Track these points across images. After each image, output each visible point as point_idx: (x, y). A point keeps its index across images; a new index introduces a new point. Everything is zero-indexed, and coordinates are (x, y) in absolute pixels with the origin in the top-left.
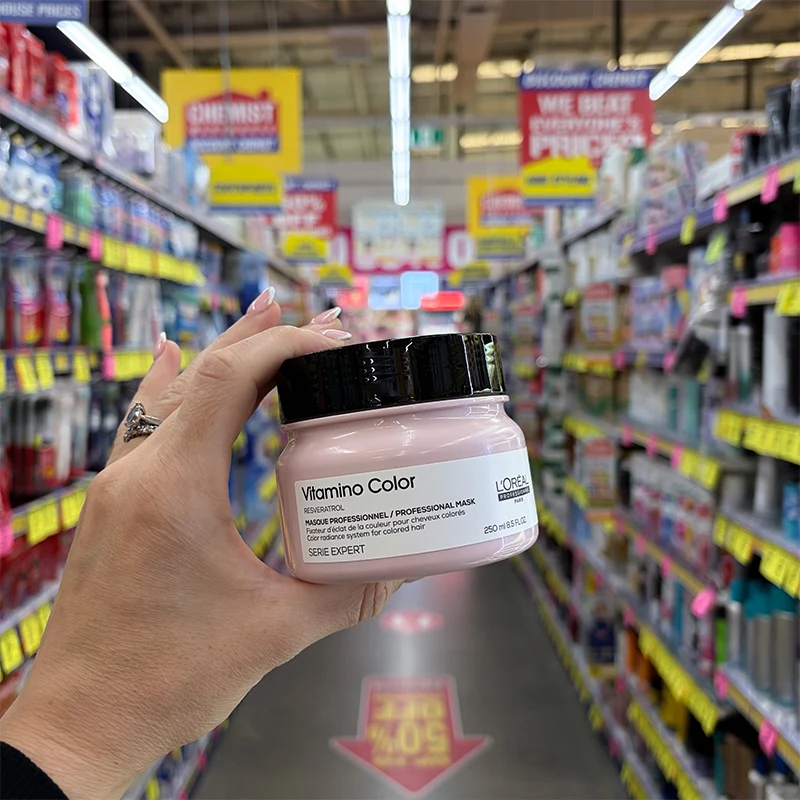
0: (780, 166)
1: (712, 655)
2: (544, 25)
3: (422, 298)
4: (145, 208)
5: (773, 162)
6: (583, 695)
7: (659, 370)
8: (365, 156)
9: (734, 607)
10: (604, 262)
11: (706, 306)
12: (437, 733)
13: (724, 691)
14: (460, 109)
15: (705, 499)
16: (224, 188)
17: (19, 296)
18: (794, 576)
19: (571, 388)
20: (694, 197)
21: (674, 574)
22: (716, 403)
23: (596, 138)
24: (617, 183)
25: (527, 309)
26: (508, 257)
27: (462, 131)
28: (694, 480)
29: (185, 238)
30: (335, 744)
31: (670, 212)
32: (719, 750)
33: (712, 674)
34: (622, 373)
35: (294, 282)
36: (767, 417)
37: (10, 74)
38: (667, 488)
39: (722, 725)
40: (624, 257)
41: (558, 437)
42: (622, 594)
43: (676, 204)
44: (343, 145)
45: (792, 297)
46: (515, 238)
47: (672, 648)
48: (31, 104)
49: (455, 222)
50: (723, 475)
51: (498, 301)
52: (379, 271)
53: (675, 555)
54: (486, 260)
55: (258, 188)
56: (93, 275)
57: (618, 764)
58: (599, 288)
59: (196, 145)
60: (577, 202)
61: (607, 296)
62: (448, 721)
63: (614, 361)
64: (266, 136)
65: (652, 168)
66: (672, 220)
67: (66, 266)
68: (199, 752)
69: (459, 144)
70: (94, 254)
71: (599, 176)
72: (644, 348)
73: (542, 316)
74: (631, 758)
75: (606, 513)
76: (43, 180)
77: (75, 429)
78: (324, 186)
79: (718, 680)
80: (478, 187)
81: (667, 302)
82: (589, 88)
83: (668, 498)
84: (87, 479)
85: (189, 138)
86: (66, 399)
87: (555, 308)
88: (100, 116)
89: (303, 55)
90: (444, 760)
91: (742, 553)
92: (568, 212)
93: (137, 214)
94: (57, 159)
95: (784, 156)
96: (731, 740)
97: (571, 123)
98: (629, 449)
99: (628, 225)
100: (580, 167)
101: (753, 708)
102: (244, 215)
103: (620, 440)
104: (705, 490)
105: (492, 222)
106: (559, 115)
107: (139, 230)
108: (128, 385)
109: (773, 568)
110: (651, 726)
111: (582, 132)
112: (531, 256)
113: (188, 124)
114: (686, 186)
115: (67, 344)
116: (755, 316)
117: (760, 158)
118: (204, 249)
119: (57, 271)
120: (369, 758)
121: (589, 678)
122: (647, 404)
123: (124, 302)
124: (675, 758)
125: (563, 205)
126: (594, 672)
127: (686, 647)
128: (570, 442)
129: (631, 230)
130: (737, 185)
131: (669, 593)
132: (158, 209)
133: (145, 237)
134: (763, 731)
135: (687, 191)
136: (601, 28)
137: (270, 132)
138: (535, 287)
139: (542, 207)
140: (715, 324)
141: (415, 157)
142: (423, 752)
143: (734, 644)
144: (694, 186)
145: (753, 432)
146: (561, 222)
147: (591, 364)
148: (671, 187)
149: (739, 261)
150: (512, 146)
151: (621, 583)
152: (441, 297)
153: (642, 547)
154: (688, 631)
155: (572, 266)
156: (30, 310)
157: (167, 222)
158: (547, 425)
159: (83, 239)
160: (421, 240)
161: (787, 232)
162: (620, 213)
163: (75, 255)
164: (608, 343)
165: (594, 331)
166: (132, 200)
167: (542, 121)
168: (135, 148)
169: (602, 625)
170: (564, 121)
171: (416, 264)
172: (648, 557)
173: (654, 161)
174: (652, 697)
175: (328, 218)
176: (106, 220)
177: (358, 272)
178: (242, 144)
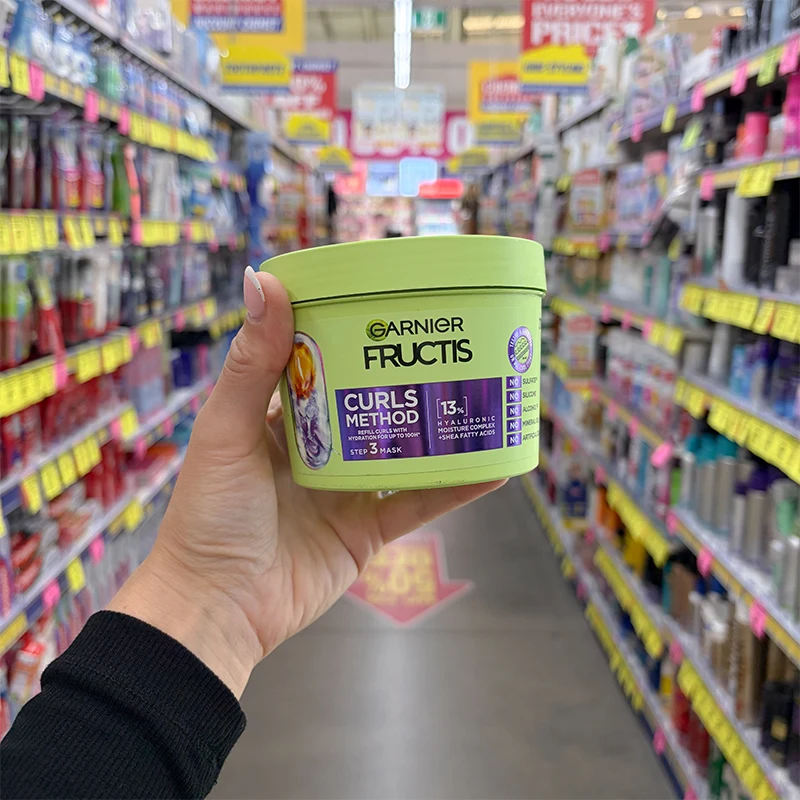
0: (750, 59)
1: (667, 501)
3: (419, 185)
4: (164, 86)
5: (744, 55)
6: (558, 549)
7: (636, 250)
8: (365, 36)
9: (688, 458)
10: (596, 149)
11: (679, 190)
12: (424, 578)
13: (674, 528)
15: (670, 365)
16: (234, 68)
17: (63, 164)
18: (734, 423)
19: (560, 271)
20: (678, 87)
21: (641, 433)
22: (683, 278)
23: (598, 26)
24: (610, 73)
25: (523, 195)
26: (506, 143)
27: (465, 14)
28: (660, 349)
29: (198, 117)
31: (655, 102)
32: (668, 579)
33: (665, 516)
34: (606, 254)
35: (294, 164)
36: (724, 289)
38: (639, 359)
39: (672, 558)
40: (612, 143)
41: (547, 318)
42: (595, 456)
43: (661, 94)
44: (342, 24)
45: (749, 181)
46: (514, 124)
47: (636, 498)
49: (455, 107)
50: (686, 342)
51: (495, 188)
52: (377, 156)
53: (641, 416)
54: (486, 146)
55: (268, 69)
56: (122, 148)
57: (583, 603)
58: (588, 173)
59: (200, 23)
60: (572, 89)
61: (595, 182)
62: (435, 568)
63: (598, 242)
64: (271, 15)
65: (642, 59)
66: (655, 110)
67: (99, 138)
69: (462, 26)
70: (123, 128)
71: (594, 65)
72: (626, 230)
73: (536, 201)
74: (596, 598)
75: (585, 383)
76: (80, 57)
77: (109, 287)
78: (324, 67)
79: (670, 520)
80: (481, 71)
81: (648, 187)
83: (639, 367)
84: (119, 334)
85: (193, 15)
86: (102, 260)
87: (548, 194)
90: (431, 599)
91: (695, 408)
92: (564, 99)
93: (158, 91)
94: (93, 37)
95: (754, 50)
96: (678, 569)
97: (572, 10)
98: (609, 325)
99: (618, 113)
100: (576, 55)
102: (250, 94)
103: (600, 317)
104: (670, 356)
105: (493, 107)
107: (159, 106)
108: (152, 251)
109: (717, 421)
110: (613, 566)
111: (584, 19)
112: (529, 142)
113: (192, 2)
114: (671, 77)
115: (102, 210)
116: (721, 198)
118: (215, 127)
119: (91, 142)
120: (363, 597)
121: (562, 530)
122: (626, 281)
123: (148, 175)
124: (631, 590)
125: (561, 92)
126: (568, 526)
127: (647, 500)
128: (556, 322)
129: (620, 119)
130: (714, 76)
131: (635, 453)
132: (176, 87)
133: (165, 113)
134: (701, 555)
135: (672, 82)
137: (274, 12)
138: (531, 174)
139: (540, 94)
140: (687, 207)
141: (416, 39)
142: (413, 591)
144: (679, 76)
145: (711, 302)
146: (558, 110)
147: (578, 246)
148: (657, 78)
149: (711, 149)
150: (515, 30)
151: (594, 447)
152: (440, 185)
153: (615, 413)
154: (650, 482)
155: (566, 153)
156: (73, 177)
157: (183, 100)
159: (114, 114)
160: (421, 125)
161: (752, 121)
162: (610, 101)
163: (108, 130)
164: (594, 226)
165: (581, 214)
166: (154, 78)
167: (544, 7)
168: (154, 28)
169: (576, 483)
170: (566, 7)
171: (415, 149)
172: (619, 421)
173: (644, 51)
174: (615, 543)
175: (328, 100)
176: (132, 97)
177: (357, 157)
178: (246, 23)
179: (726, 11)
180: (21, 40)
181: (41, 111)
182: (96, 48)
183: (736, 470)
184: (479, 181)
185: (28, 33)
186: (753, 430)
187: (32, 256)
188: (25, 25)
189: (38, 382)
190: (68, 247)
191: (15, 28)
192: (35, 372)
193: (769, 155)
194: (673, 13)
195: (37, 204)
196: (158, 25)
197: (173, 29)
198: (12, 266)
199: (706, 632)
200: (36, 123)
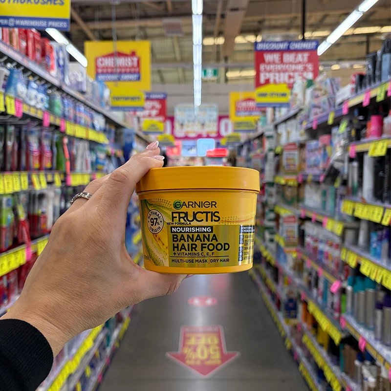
0: (371, 89)
1: (339, 310)
2: (267, 17)
3: (207, 151)
4: (82, 108)
5: (368, 88)
6: (283, 333)
7: (318, 183)
8: (179, 81)
9: (349, 288)
10: (294, 133)
11: (338, 153)
12: (215, 350)
13: (344, 325)
14: (226, 59)
15: (338, 241)
16: (117, 98)
17: (32, 148)
18: (374, 271)
19: (278, 192)
20: (335, 103)
21: (324, 275)
22: (342, 197)
23: (292, 74)
24: (300, 96)
25: (258, 155)
26: (249, 131)
27: (226, 71)
28: (332, 232)
29: (99, 122)
30: (168, 355)
31: (324, 110)
32: (342, 352)
33: (339, 319)
34: (301, 184)
35: (147, 143)
36: (364, 202)
37: (27, 48)
38: (321, 237)
39: (343, 341)
40: (303, 131)
41: (272, 215)
42: (300, 286)
43: (326, 106)
44: (168, 76)
45: (375, 148)
47: (322, 309)
48: (36, 61)
49: (223, 114)
50: (345, 229)
51: (244, 152)
52: (186, 138)
53: (323, 266)
54: (239, 132)
55: (133, 99)
56: (62, 138)
57: (297, 363)
58: (291, 145)
59: (101, 77)
60: (281, 105)
61: (294, 149)
62: (220, 345)
63: (297, 179)
64: (135, 73)
65: (315, 90)
66: (324, 114)
67: (50, 134)
68: (107, 357)
69: (226, 76)
70: (62, 129)
71: (292, 94)
72: (311, 173)
73: (265, 159)
74: (304, 360)
75: (294, 249)
76: (41, 96)
77: (54, 208)
78: (160, 96)
79: (342, 321)
81: (322, 152)
82: (288, 50)
83: (321, 242)
85: (97, 74)
86: (51, 194)
87: (271, 155)
88: (64, 66)
89: (150, 32)
90: (219, 362)
91: (353, 263)
92: (277, 109)
93: (80, 111)
94: (47, 86)
95: (373, 85)
96: (347, 347)
97: (279, 67)
98: (304, 220)
99: (305, 116)
100: (283, 89)
101: (356, 331)
102: (124, 111)
103: (300, 215)
104: (337, 236)
105: (242, 114)
106: (274, 63)
107: (80, 118)
108: (76, 188)
109: (364, 270)
110: (312, 344)
111: (285, 71)
112: (260, 131)
113: (97, 67)
114: (331, 98)
115: (51, 169)
116: (360, 157)
117: (363, 86)
118: (108, 127)
119: (46, 136)
120: (184, 361)
121: (285, 325)
122: (312, 198)
123: (74, 151)
124: (323, 357)
125: (275, 107)
126: (287, 322)
127: (328, 309)
128: (277, 218)
129: (306, 118)
130: (353, 98)
131: (321, 285)
132: (88, 108)
133: (83, 121)
134: (360, 340)
135: (331, 100)
136: (296, 18)
137: (136, 71)
138: (262, 145)
139: (265, 107)
140: (343, 161)
141: (204, 82)
142: (209, 358)
143: (349, 305)
144: (335, 98)
145: (358, 209)
146: (274, 115)
147: (287, 181)
148: (324, 98)
149: (353, 133)
150: (251, 76)
151: (300, 282)
152: (217, 150)
153: (310, 264)
155: (279, 135)
156: (36, 154)
157: (92, 115)
158: (267, 210)
159: (58, 122)
160: (207, 123)
161: (374, 119)
162: (301, 110)
163: (54, 130)
164: (295, 170)
165: (288, 165)
166: (77, 104)
167: (266, 66)
168: (78, 80)
169: (291, 300)
170: (276, 66)
171: (204, 135)
172: (312, 269)
173: (317, 86)
174: (313, 332)
175: (162, 112)
176: (67, 114)
177: (176, 138)
178: (122, 77)
179: (352, 66)
180: (12, 89)
181: (21, 122)
182: (49, 91)
183: (376, 295)
184: (236, 149)
185: (15, 84)
186: (385, 276)
187: (15, 194)
188: (14, 81)
189: (17, 258)
190: (33, 188)
191: (8, 83)
192: (15, 253)
193: (384, 136)
194: (326, 68)
195: (18, 168)
196: (80, 79)
197: (87, 81)
198: (5, 200)
199: (365, 382)
200: (19, 128)
